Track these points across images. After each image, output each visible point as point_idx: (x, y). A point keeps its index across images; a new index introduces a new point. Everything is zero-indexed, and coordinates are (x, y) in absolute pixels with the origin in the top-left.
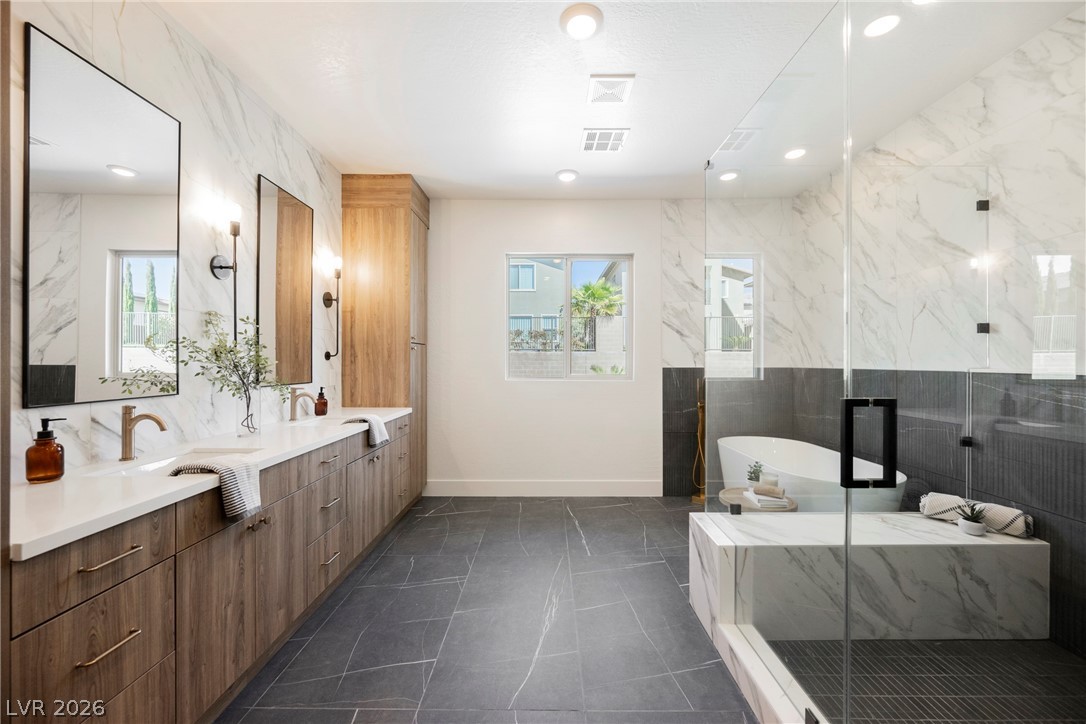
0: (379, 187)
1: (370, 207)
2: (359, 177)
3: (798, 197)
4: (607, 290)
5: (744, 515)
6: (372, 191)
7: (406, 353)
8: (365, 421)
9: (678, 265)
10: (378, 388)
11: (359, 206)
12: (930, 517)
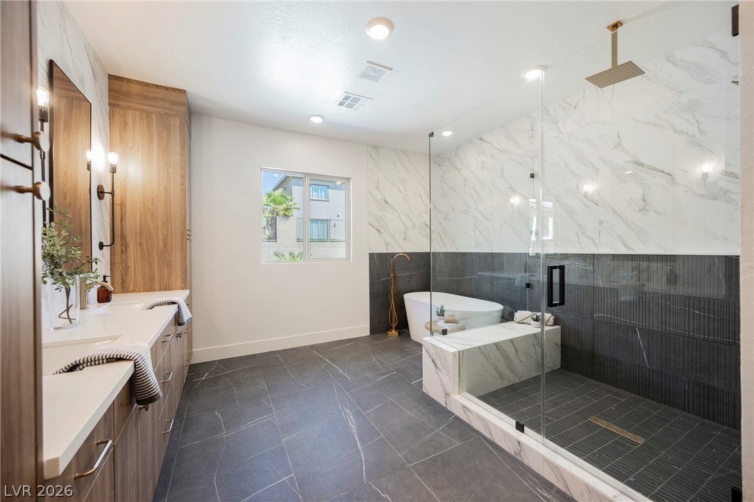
0: (152, 95)
1: (142, 111)
2: (129, 81)
3: (437, 156)
4: (285, 197)
5: (449, 334)
6: (145, 97)
7: (182, 243)
8: (173, 303)
9: (378, 188)
10: (153, 275)
11: (130, 108)
12: (518, 323)
